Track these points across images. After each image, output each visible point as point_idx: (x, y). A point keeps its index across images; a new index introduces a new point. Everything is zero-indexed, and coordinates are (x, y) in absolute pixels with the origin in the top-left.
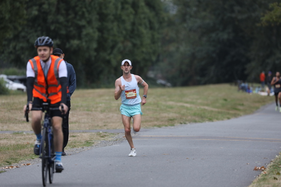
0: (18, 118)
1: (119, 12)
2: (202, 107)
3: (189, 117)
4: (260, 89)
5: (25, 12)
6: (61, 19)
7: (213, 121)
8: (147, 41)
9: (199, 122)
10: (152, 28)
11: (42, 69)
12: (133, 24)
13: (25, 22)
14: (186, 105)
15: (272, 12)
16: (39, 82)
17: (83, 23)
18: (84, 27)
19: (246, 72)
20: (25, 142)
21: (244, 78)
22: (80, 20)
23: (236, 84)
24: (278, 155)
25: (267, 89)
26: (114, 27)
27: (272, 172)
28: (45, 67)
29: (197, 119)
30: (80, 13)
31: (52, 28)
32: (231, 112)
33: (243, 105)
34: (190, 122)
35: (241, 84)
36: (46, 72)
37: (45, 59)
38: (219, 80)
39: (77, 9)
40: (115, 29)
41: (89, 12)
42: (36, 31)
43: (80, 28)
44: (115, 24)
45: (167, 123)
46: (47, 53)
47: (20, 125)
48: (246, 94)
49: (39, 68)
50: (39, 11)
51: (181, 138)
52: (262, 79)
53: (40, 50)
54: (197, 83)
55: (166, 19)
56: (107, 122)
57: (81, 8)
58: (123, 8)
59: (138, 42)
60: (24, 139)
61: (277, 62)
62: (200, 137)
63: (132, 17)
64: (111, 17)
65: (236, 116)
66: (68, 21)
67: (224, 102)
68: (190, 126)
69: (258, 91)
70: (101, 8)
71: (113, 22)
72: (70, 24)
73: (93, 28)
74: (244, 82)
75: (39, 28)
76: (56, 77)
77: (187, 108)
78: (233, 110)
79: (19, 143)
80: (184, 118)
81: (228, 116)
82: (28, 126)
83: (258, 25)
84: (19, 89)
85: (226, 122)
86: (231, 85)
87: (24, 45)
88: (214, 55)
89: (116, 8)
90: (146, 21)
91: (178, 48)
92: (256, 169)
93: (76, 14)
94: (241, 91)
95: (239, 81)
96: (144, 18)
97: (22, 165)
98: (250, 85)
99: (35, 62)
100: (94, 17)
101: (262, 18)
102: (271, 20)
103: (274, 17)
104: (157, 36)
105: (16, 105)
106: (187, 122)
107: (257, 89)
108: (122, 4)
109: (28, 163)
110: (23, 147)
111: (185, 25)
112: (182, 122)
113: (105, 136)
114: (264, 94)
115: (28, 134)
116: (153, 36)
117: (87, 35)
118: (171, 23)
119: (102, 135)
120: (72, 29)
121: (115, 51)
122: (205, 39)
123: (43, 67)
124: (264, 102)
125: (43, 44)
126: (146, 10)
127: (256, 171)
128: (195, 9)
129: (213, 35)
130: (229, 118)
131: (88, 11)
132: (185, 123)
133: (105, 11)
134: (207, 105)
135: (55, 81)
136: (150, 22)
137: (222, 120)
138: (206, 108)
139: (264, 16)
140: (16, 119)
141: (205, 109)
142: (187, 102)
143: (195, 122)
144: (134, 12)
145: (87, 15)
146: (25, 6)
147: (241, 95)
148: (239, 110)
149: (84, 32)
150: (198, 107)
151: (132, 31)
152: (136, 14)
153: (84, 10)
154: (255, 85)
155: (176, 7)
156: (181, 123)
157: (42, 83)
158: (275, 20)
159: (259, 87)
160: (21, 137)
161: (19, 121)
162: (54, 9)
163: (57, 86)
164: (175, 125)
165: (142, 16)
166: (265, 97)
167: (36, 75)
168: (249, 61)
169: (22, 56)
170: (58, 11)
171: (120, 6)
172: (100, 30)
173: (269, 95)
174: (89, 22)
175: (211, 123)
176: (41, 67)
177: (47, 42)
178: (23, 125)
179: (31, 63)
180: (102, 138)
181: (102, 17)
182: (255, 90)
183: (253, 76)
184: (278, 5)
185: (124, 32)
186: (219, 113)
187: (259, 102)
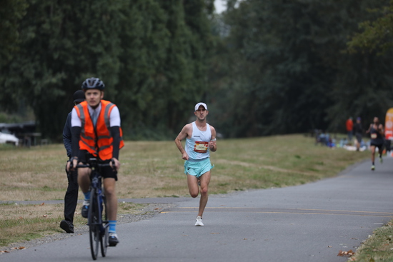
0: (7, 183)
1: (149, 34)
2: (266, 167)
3: (248, 182)
4: (347, 142)
5: (17, 34)
6: (68, 44)
7: (280, 187)
8: (189, 74)
9: (262, 188)
10: (195, 56)
11: (90, 117)
12: (169, 51)
13: (18, 49)
14: (243, 164)
15: (362, 35)
16: (87, 133)
17: (99, 49)
18: (100, 54)
19: (326, 119)
20: (17, 216)
21: (324, 127)
22: (95, 45)
23: (313, 135)
24: (371, 234)
25: (356, 141)
26: (142, 54)
27: (364, 258)
28: (93, 115)
29: (258, 184)
30: (95, 35)
31: (56, 56)
32: (306, 174)
33: (322, 164)
34: (248, 189)
35: (319, 134)
36: (95, 120)
37: (94, 104)
38: (288, 130)
39: (91, 29)
40: (144, 58)
41: (107, 35)
42: (33, 61)
43: (94, 57)
44: (144, 50)
45: (216, 190)
46: (97, 97)
47: (11, 193)
48: (326, 149)
49: (86, 116)
50: (37, 32)
51: (236, 210)
52: (350, 128)
53: (89, 94)
54: (258, 134)
55: (215, 44)
56: (133, 188)
57: (96, 28)
58: (154, 29)
59: (176, 76)
60: (16, 212)
61: (369, 105)
62: (262, 209)
63: (167, 40)
64: (139, 42)
65: (312, 179)
66: (77, 47)
67: (296, 160)
68: (248, 193)
69: (344, 144)
70: (123, 29)
71: (140, 48)
72: (80, 51)
73: (112, 56)
74: (324, 132)
75: (38, 57)
76: (107, 126)
77: (244, 169)
78: (309, 171)
79: (9, 217)
80: (241, 182)
81: (301, 179)
82: (21, 194)
83: (343, 52)
84: (9, 142)
85: (299, 188)
86: (306, 136)
87: (17, 80)
88: (282, 94)
89: (146, 29)
90: (187, 47)
91: (231, 84)
92: (340, 255)
93: (89, 36)
94: (319, 144)
95: (317, 131)
96: (185, 43)
97: (13, 248)
98: (333, 136)
99: (81, 108)
100: (115, 41)
101: (348, 43)
102: (361, 46)
103: (365, 41)
104: (202, 67)
105: (4, 164)
106: (244, 188)
107: (342, 142)
108: (154, 22)
109: (21, 246)
110: (14, 223)
111: (242, 51)
112: (237, 188)
113: (130, 207)
114: (352, 148)
115: (21, 206)
116: (197, 67)
117: (105, 66)
118: (221, 50)
119: (125, 207)
120: (83, 57)
121: (144, 89)
122: (269, 72)
123: (91, 114)
124: (352, 159)
125: (94, 86)
126: (187, 31)
127: (341, 257)
128: (255, 30)
129: (281, 67)
130: (303, 183)
131: (105, 33)
132: (242, 190)
133: (129, 33)
134: (273, 164)
135: (106, 131)
136: (193, 48)
137: (294, 185)
138: (271, 168)
139: (351, 40)
140: (5, 185)
141: (269, 170)
142: (244, 161)
143: (256, 187)
144: (169, 34)
145: (104, 38)
146: (18, 26)
147: (320, 150)
148: (317, 171)
149: (101, 62)
150: (260, 168)
151: (168, 60)
152: (173, 36)
153: (101, 31)
154: (339, 136)
155: (228, 27)
156: (236, 190)
157: (90, 134)
158: (366, 45)
159: (345, 139)
160: (11, 210)
161: (9, 187)
162: (57, 30)
163: (109, 138)
164: (228, 192)
165: (182, 40)
166: (353, 153)
167: (83, 124)
168: (331, 103)
169: (14, 96)
170: (64, 33)
171: (150, 26)
172: (123, 59)
173: (358, 150)
174: (108, 49)
175: (278, 189)
176: (89, 114)
177: (98, 84)
178: (14, 193)
179: (76, 110)
180: (126, 211)
181: (126, 41)
182: (339, 143)
183: (336, 123)
184: (371, 25)
185: (156, 62)
186: (289, 175)
187: (344, 159)
